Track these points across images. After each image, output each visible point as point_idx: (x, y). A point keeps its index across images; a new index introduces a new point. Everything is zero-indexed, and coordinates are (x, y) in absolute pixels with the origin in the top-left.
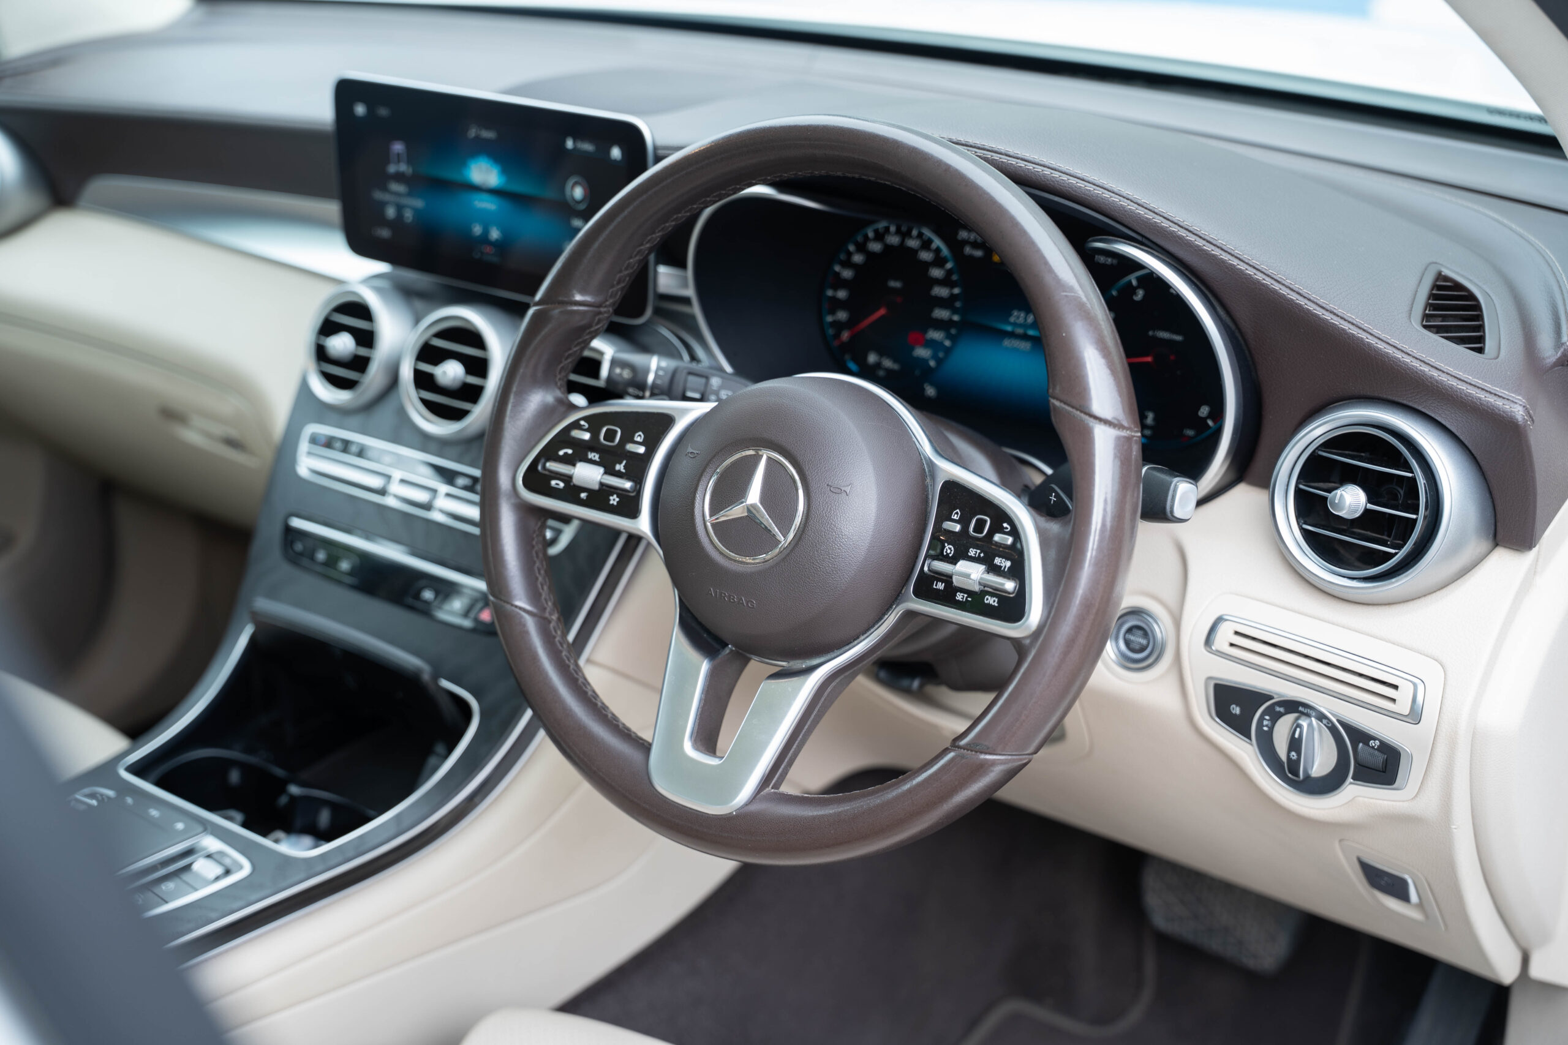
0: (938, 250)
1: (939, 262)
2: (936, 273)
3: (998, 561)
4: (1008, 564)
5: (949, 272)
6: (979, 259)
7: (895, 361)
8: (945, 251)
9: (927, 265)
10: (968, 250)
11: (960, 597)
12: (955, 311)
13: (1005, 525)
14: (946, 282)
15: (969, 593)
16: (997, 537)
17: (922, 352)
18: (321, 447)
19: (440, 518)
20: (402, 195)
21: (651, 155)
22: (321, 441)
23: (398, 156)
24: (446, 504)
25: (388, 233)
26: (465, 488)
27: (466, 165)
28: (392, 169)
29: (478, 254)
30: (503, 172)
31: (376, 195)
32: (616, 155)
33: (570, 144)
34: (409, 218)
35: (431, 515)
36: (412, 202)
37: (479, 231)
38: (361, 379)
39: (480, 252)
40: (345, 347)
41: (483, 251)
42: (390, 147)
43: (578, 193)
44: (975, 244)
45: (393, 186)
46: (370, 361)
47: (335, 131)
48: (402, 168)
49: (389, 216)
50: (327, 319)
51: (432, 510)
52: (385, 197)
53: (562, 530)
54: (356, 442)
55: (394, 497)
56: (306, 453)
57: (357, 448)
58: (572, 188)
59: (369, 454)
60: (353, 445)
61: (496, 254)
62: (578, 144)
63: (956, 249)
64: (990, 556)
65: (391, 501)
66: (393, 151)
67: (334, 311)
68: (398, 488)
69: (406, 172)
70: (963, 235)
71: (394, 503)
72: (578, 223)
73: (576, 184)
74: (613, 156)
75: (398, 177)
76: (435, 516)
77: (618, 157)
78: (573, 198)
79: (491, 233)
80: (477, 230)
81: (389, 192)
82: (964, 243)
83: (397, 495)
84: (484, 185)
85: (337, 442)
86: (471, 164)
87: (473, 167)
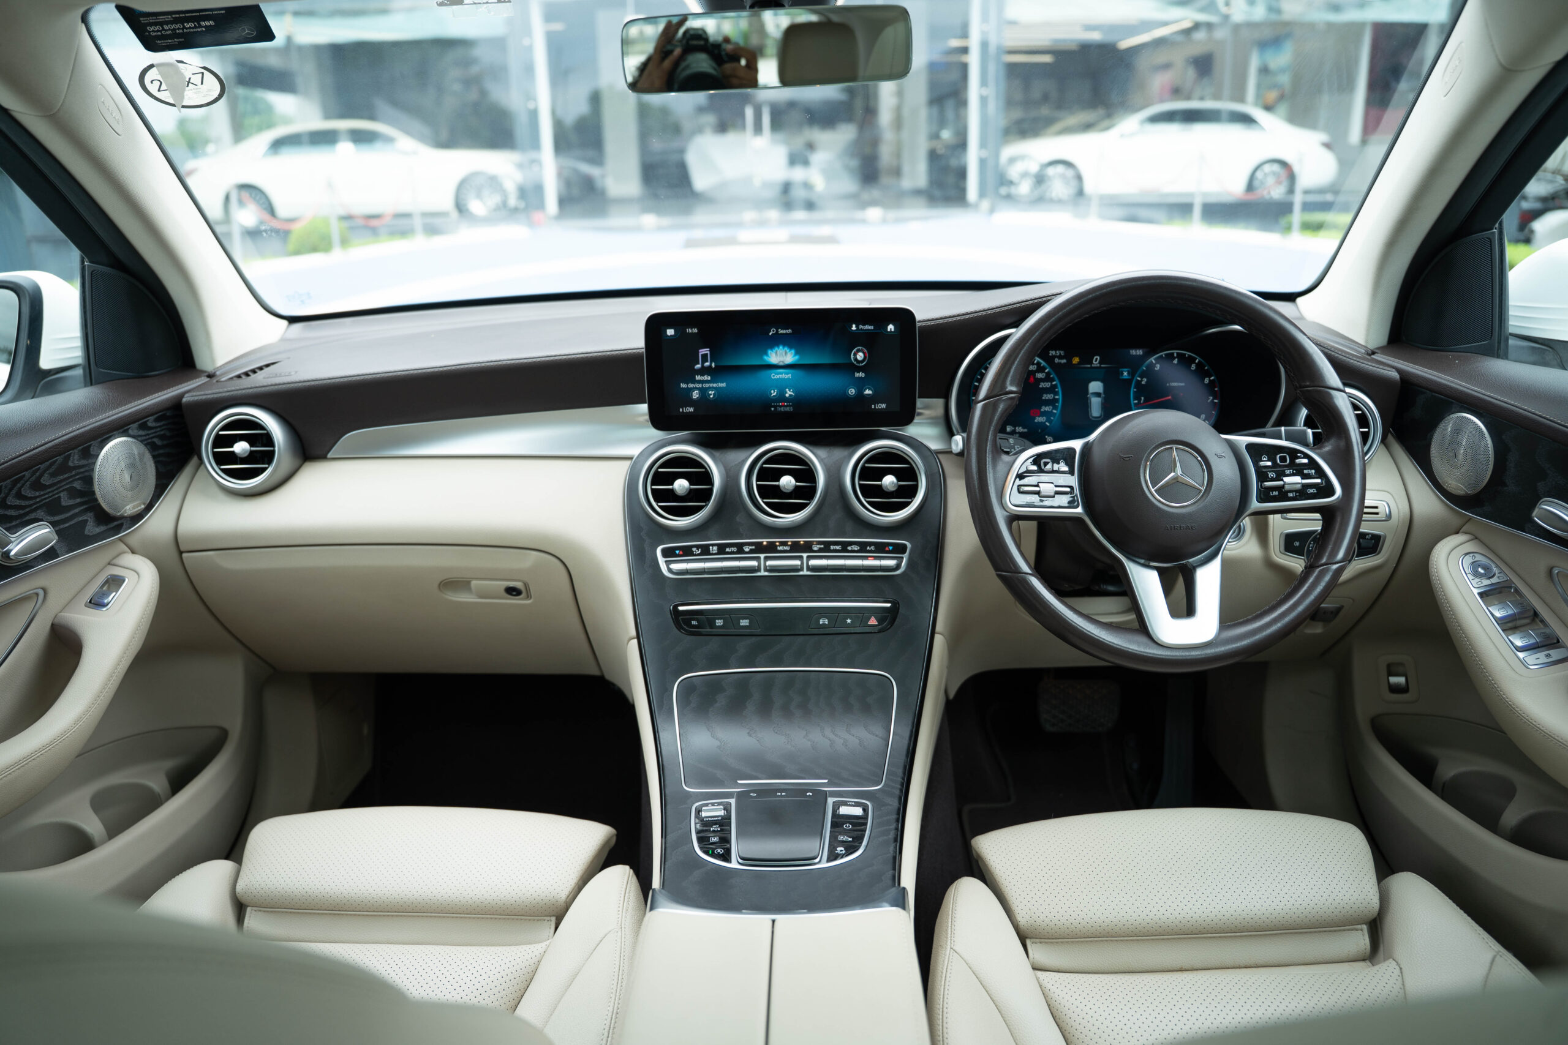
0: (1038, 364)
1: (1041, 369)
2: (1040, 375)
3: (1306, 472)
4: (1313, 471)
5: (1048, 374)
6: (1064, 363)
7: (1023, 428)
8: (1043, 363)
9: (1035, 373)
10: (1056, 361)
11: (1290, 495)
12: (1056, 394)
13: (1299, 455)
14: (1048, 379)
15: (1296, 491)
16: (1298, 461)
17: (1039, 419)
18: (679, 556)
19: (809, 573)
20: (707, 382)
21: (918, 324)
22: (677, 552)
23: (705, 357)
24: (813, 562)
25: (691, 409)
26: (820, 550)
27: (766, 354)
28: (698, 366)
29: (773, 409)
30: (796, 353)
31: (683, 385)
32: (891, 329)
33: (854, 328)
34: (712, 396)
35: (801, 573)
36: (715, 385)
37: (775, 394)
38: (704, 504)
39: (775, 407)
40: (684, 487)
41: (777, 406)
42: (698, 352)
43: (860, 356)
44: (1060, 357)
45: (698, 378)
46: (711, 490)
47: (644, 350)
48: (707, 364)
49: (694, 397)
50: (657, 473)
51: (802, 569)
52: (691, 385)
53: (902, 558)
54: (713, 545)
55: (766, 570)
56: (668, 563)
57: (715, 548)
58: (855, 354)
59: (727, 550)
60: (711, 547)
61: (790, 406)
62: (861, 327)
63: (1050, 360)
64: (1299, 471)
65: (763, 573)
66: (700, 354)
67: (661, 466)
68: (769, 563)
69: (710, 366)
70: (1052, 353)
71: (766, 574)
72: (861, 375)
73: (858, 351)
74: (889, 330)
75: (704, 371)
76: (805, 572)
77: (893, 330)
78: (856, 359)
79: (786, 393)
80: (774, 393)
81: (695, 381)
82: (1054, 357)
83: (768, 568)
84: (781, 364)
85: (694, 549)
86: (769, 352)
87: (771, 353)
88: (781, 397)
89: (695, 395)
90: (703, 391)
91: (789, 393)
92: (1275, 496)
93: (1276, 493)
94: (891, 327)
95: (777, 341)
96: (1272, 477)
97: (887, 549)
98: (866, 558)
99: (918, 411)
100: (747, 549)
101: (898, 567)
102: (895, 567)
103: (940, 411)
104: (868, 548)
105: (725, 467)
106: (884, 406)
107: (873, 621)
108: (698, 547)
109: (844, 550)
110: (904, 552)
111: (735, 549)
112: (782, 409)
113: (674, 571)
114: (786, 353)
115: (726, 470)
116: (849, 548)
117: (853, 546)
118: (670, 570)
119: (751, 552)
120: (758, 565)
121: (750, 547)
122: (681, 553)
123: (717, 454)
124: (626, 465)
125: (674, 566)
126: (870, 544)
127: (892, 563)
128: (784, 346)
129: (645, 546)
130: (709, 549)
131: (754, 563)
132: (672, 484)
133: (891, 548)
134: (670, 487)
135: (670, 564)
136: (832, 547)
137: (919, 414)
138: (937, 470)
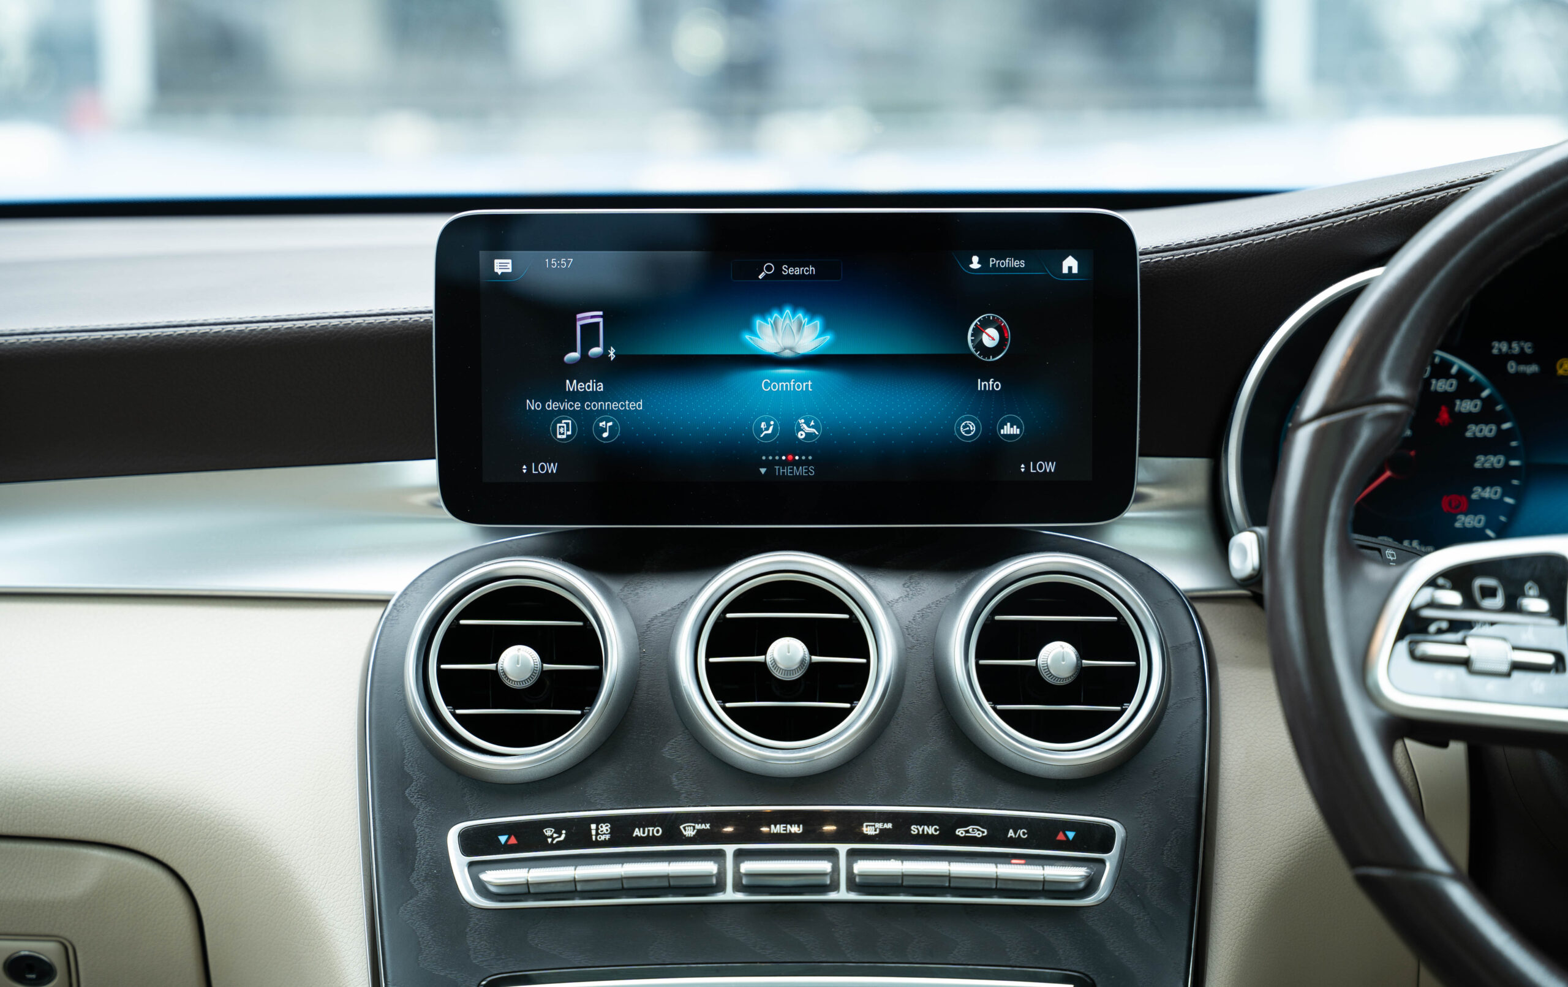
0: (1462, 375)
1: (1468, 389)
2: (1467, 406)
5: (1488, 402)
6: (1534, 375)
8: (1475, 374)
9: (1448, 398)
10: (1512, 367)
12: (1510, 454)
14: (1486, 415)
17: (1466, 521)
18: (508, 849)
19: (853, 896)
20: (595, 396)
21: (1141, 260)
22: (503, 839)
23: (590, 331)
24: (863, 866)
25: (552, 468)
26: (883, 836)
27: (749, 327)
28: (573, 356)
29: (763, 470)
30: (826, 328)
31: (532, 405)
32: (1070, 268)
33: (975, 263)
34: (605, 435)
35: (832, 896)
36: (615, 406)
37: (770, 431)
38: (579, 712)
39: (769, 465)
40: (525, 664)
41: (774, 462)
42: (575, 321)
43: (990, 337)
44: (1522, 359)
45: (571, 386)
46: (597, 678)
47: (431, 317)
48: (596, 351)
49: (559, 436)
50: (454, 629)
51: (835, 887)
52: (552, 405)
53: (1102, 862)
54: (599, 820)
55: (738, 887)
56: (475, 868)
57: (605, 828)
58: (978, 332)
59: (637, 832)
60: (593, 826)
61: (807, 463)
62: (992, 261)
63: (1493, 367)
65: (730, 895)
66: (579, 324)
67: (465, 614)
68: (747, 866)
69: (605, 355)
70: (1500, 347)
71: (740, 897)
72: (993, 385)
73: (986, 324)
74: (1065, 271)
75: (587, 368)
76: (843, 894)
77: (1075, 271)
78: (980, 346)
79: (800, 429)
80: (767, 429)
81: (563, 395)
82: (1506, 357)
83: (744, 881)
84: (787, 354)
85: (548, 832)
86: (758, 322)
87: (760, 325)
88: (786, 442)
89: (563, 430)
90: (585, 422)
91: (805, 430)
94: (1070, 265)
95: (780, 294)
97: (1061, 837)
98: (1006, 858)
99: (1138, 489)
100: (689, 831)
101: (1091, 885)
102: (1082, 885)
103: (1198, 491)
104: (1011, 833)
105: (635, 620)
106: (1050, 467)
108: (557, 825)
109: (946, 836)
110: (1108, 849)
111: (656, 831)
112: (787, 471)
113: (492, 889)
114: (800, 326)
115: (637, 626)
116: (960, 832)
117: (970, 828)
118: (481, 888)
119: (700, 838)
120: (719, 869)
121: (698, 827)
122: (513, 841)
123: (616, 587)
124: (372, 616)
125: (493, 877)
126: (1017, 823)
127: (1075, 873)
128: (796, 306)
129: (415, 824)
130: (590, 830)
131: (709, 867)
132: (495, 660)
133: (1071, 835)
134: (491, 666)
135: (483, 871)
136: (915, 829)
137: (1141, 498)
138: (1192, 638)
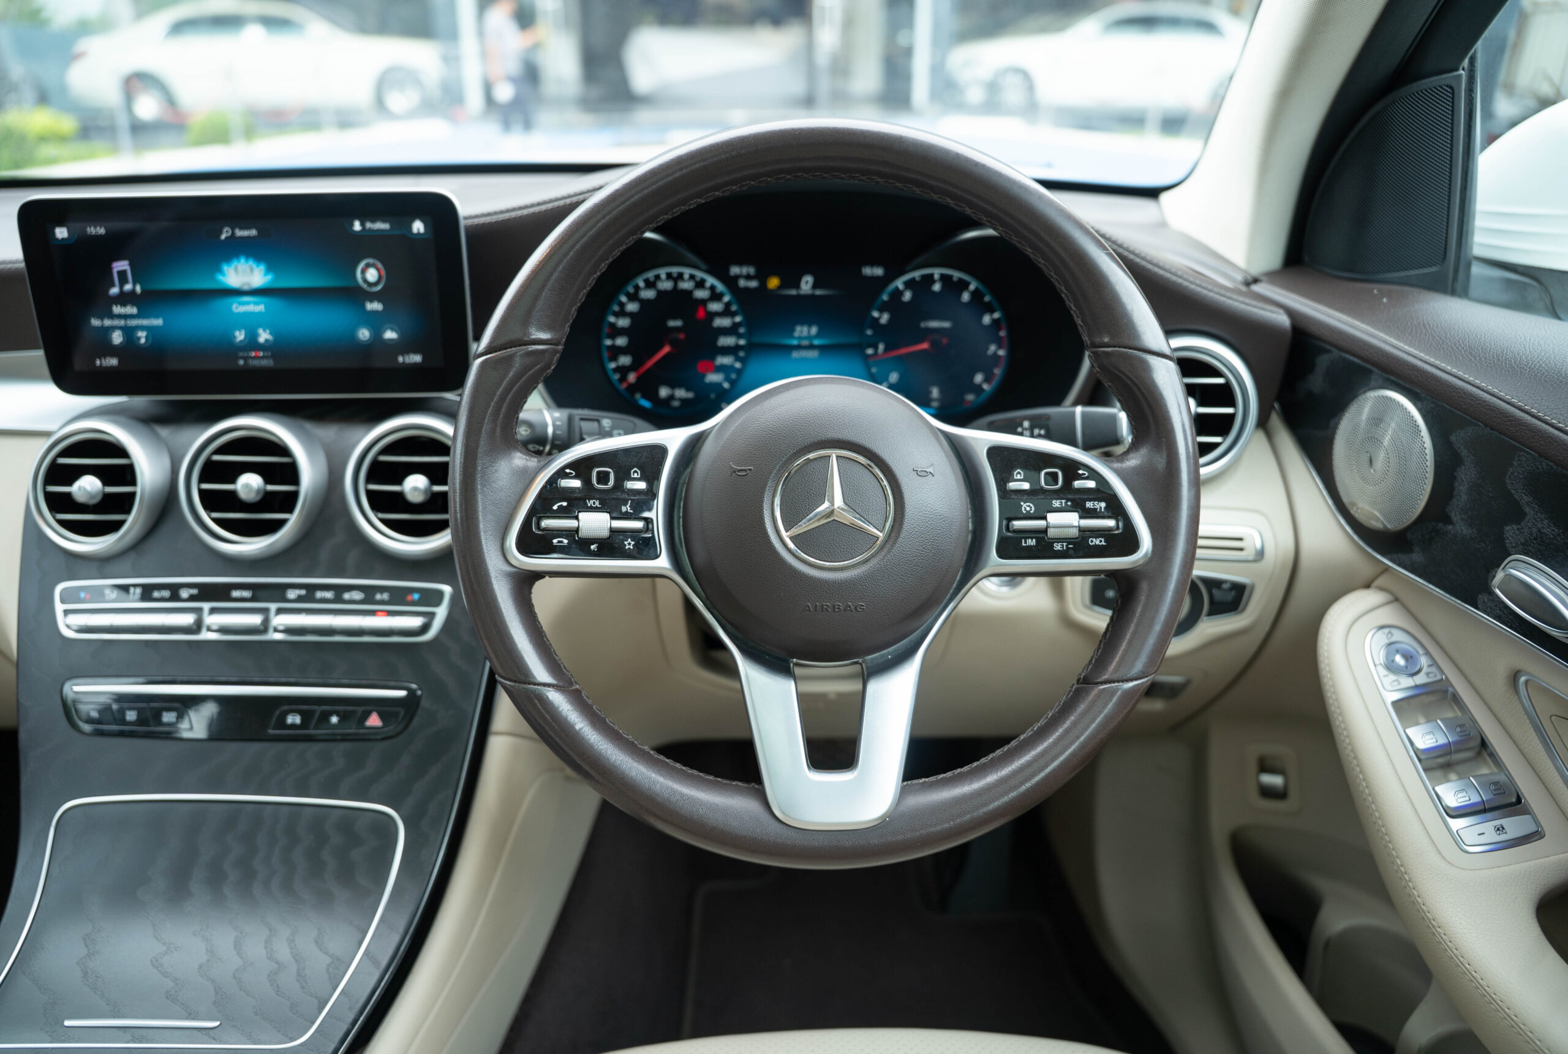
0: (712, 288)
1: (716, 296)
2: (715, 307)
3: (1089, 505)
4: (1103, 505)
5: (728, 304)
6: (755, 289)
7: (688, 389)
8: (720, 287)
9: (703, 302)
10: (742, 283)
11: (1058, 547)
12: (739, 336)
13: (1080, 472)
14: (727, 312)
15: (1068, 540)
16: (1077, 484)
17: (713, 378)
18: (85, 602)
19: (276, 637)
20: (131, 316)
21: (462, 223)
22: (83, 595)
23: (122, 274)
24: (285, 619)
25: (115, 361)
26: (300, 599)
27: (219, 270)
28: (114, 291)
29: (242, 361)
30: (269, 269)
31: (95, 322)
32: (418, 229)
33: (357, 226)
34: (143, 340)
35: (265, 637)
36: (145, 322)
37: (242, 337)
38: (126, 517)
39: (245, 358)
40: (91, 488)
41: (247, 357)
42: (110, 269)
43: (372, 275)
44: (748, 277)
45: (117, 309)
46: (133, 496)
47: (23, 265)
48: (128, 287)
49: (115, 342)
50: (53, 465)
51: (266, 630)
52: (107, 322)
53: (435, 613)
54: (136, 585)
55: (209, 630)
56: (68, 612)
57: (138, 591)
58: (363, 272)
59: (156, 594)
61: (268, 357)
62: (369, 225)
63: (731, 282)
64: (1078, 503)
65: (205, 635)
66: (115, 271)
68: (217, 618)
69: (133, 291)
70: (735, 270)
71: (212, 636)
72: (375, 306)
73: (368, 266)
74: (415, 230)
75: (124, 299)
76: (270, 636)
77: (422, 230)
78: (365, 281)
79: (259, 336)
80: (240, 336)
81: (112, 316)
82: (737, 277)
83: (212, 626)
84: (246, 288)
85: (107, 591)
86: (225, 267)
87: (228, 270)
88: (252, 343)
89: (117, 338)
90: (128, 332)
91: (264, 336)
92: (1030, 547)
93: (1031, 542)
94: (418, 226)
95: (236, 249)
96: (1028, 512)
97: (410, 598)
98: (373, 613)
100: (184, 593)
101: (425, 628)
102: (419, 629)
104: (379, 596)
106: (417, 358)
107: (374, 721)
108: (113, 588)
109: (338, 599)
110: (439, 604)
111: (166, 594)
112: (256, 362)
113: (74, 627)
114: (252, 270)
116: (347, 596)
117: (353, 593)
118: (68, 625)
119: (192, 598)
120: (199, 621)
121: (190, 591)
122: (88, 596)
125: (74, 618)
126: (383, 590)
127: (416, 622)
128: (248, 255)
130: (130, 591)
131: (193, 618)
133: (417, 596)
134: (70, 489)
136: (319, 594)
